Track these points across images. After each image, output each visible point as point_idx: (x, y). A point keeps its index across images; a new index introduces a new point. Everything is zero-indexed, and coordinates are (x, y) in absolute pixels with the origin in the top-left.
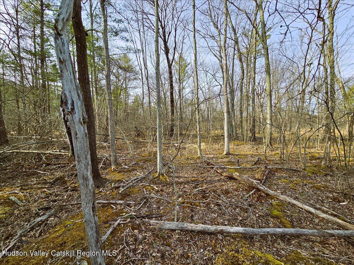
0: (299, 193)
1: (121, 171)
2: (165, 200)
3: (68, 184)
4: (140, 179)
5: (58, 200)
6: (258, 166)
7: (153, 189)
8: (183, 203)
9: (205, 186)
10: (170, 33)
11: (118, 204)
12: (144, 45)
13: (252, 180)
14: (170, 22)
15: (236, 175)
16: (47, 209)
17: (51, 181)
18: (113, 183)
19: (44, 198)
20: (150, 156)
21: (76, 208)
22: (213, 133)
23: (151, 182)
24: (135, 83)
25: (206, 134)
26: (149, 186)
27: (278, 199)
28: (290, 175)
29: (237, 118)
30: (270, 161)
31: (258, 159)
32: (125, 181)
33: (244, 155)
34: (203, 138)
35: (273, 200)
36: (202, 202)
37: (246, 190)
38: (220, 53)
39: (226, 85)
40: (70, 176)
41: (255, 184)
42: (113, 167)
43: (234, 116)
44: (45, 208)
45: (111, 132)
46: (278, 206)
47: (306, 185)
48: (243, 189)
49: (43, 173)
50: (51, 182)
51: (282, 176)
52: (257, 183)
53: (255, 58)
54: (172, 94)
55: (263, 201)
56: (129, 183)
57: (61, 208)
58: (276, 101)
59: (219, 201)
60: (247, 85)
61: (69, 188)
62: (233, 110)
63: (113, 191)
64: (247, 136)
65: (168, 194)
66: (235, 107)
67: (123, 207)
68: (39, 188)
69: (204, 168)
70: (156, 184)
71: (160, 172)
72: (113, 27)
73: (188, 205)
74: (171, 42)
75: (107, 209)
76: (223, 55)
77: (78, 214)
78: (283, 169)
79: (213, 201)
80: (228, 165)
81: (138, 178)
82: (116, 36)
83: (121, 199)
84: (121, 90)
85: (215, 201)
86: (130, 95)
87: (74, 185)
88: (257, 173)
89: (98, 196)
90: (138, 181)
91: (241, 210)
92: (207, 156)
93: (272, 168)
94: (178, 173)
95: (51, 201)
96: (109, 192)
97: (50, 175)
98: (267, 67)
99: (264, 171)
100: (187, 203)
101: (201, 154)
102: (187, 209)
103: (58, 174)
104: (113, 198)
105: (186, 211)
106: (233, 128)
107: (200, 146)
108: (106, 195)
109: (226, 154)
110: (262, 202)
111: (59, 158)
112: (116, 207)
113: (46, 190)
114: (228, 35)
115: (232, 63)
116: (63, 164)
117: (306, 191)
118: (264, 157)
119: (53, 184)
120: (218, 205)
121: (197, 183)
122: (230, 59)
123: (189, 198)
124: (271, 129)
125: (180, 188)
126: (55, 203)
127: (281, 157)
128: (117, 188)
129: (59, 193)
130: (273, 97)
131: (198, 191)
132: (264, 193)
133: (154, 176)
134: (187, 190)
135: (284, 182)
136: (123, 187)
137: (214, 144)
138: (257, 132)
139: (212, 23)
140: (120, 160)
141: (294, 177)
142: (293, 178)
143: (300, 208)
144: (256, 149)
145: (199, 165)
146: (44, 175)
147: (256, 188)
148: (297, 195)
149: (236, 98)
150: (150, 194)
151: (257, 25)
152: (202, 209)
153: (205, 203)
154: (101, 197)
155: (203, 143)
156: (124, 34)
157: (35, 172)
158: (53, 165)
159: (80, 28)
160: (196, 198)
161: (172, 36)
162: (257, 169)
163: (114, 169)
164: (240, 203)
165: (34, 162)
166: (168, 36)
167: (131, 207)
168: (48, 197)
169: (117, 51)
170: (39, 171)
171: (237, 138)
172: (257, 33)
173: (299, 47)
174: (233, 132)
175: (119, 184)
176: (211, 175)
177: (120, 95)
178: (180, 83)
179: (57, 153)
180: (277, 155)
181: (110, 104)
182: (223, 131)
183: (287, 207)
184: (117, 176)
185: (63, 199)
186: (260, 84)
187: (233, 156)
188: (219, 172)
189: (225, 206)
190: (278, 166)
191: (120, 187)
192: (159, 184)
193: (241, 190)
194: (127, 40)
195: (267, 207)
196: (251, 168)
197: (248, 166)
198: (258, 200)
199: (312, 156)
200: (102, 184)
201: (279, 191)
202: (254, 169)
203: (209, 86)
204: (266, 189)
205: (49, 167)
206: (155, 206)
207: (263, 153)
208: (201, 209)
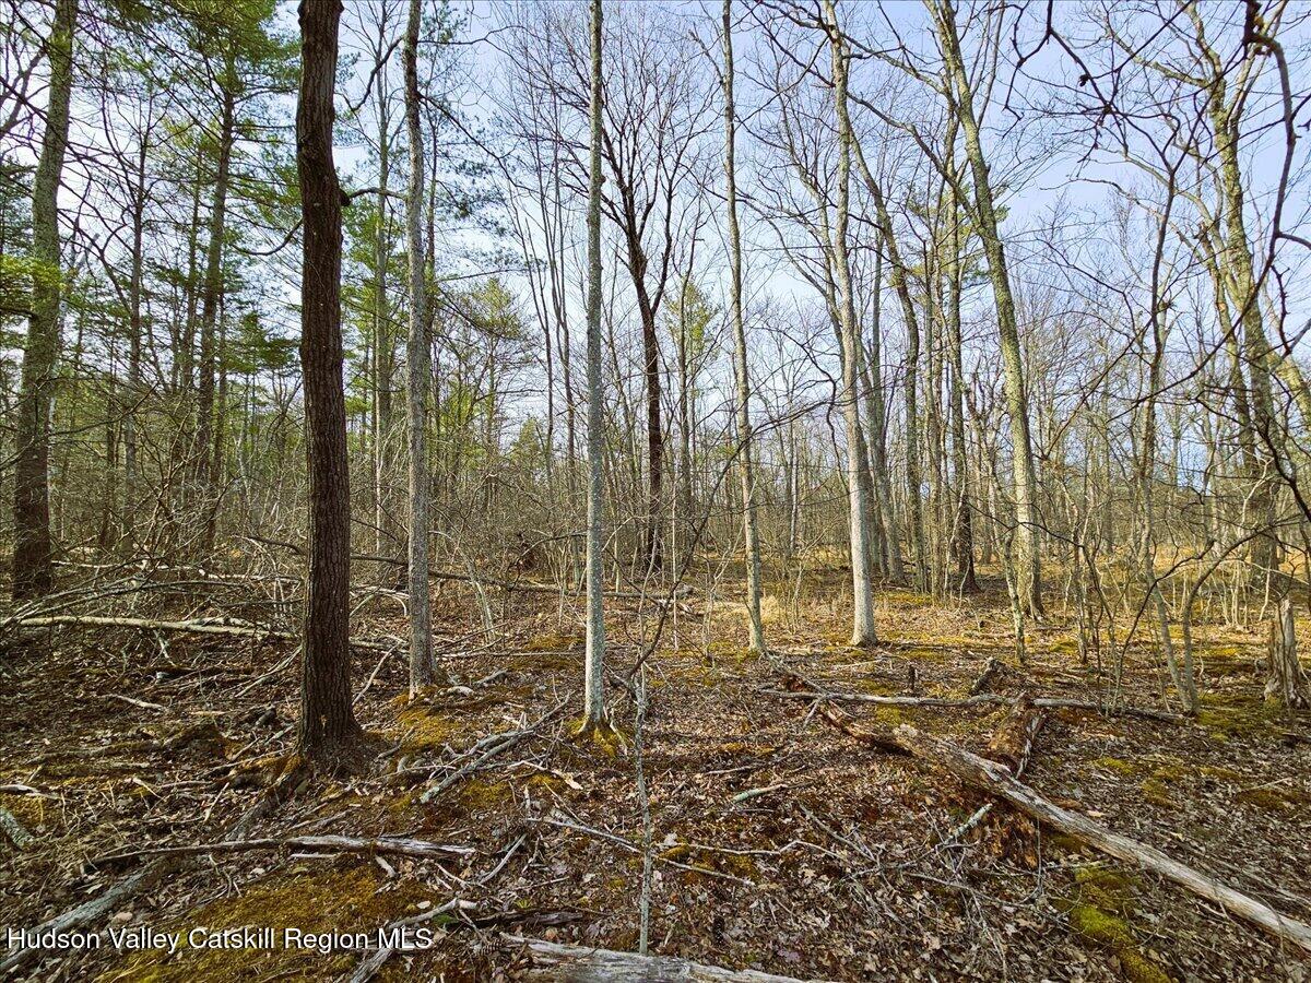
0: (1188, 825)
1: (442, 708)
2: (607, 840)
3: (229, 757)
4: (513, 741)
5: (177, 827)
6: (993, 695)
7: (562, 788)
8: (683, 857)
9: (776, 781)
10: (650, 206)
11: (405, 856)
12: (557, 247)
13: (974, 758)
14: (651, 173)
15: (905, 733)
16: (121, 866)
17: (167, 741)
18: (403, 760)
19: (122, 817)
20: (562, 645)
21: (233, 868)
22: (807, 557)
23: (557, 758)
24: (524, 378)
25: (780, 561)
26: (548, 773)
27: (1096, 850)
28: (1135, 737)
29: (898, 505)
30: (1042, 674)
31: (992, 665)
32: (450, 750)
33: (935, 648)
34: (770, 579)
35: (1075, 857)
36: (764, 856)
37: (952, 802)
38: (829, 271)
39: (853, 382)
40: (246, 720)
41: (989, 779)
42: (414, 689)
43: (888, 495)
44: (114, 862)
45: (415, 550)
46: (1101, 886)
47: (1210, 786)
48: (939, 799)
49: (146, 708)
50: (165, 748)
51: (1102, 744)
52: (995, 772)
53: (956, 286)
54: (654, 413)
55: (1030, 860)
56: (464, 762)
57: (176, 865)
58: (1046, 439)
59: (839, 854)
60: (930, 380)
61: (232, 772)
62: (882, 471)
63: (397, 795)
64: (941, 573)
65: (621, 812)
66: (890, 462)
67: (424, 870)
68: (113, 773)
69: (774, 701)
70: (574, 765)
71: (593, 714)
72: (454, 190)
73: (705, 867)
74: (655, 236)
75: (356, 879)
76: (838, 276)
77: (233, 900)
78: (1103, 711)
79: (810, 850)
80: (872, 690)
81: (507, 739)
82: (463, 216)
83: (422, 833)
84: (475, 401)
85: (820, 852)
86: (507, 419)
87: (251, 760)
88: (995, 727)
89: (336, 812)
90: (504, 750)
91: (937, 901)
92: (786, 650)
93: (1055, 707)
94: (667, 718)
95: (148, 831)
96: (382, 796)
97: (170, 717)
98: (1004, 314)
99: (1020, 719)
100: (700, 857)
101: (760, 641)
102: (696, 889)
103: (200, 714)
104: (393, 827)
105: (694, 897)
106: (885, 541)
107: (757, 607)
108: (366, 808)
109: (861, 644)
110: (1024, 866)
111: (221, 650)
112: (396, 870)
113: (139, 781)
114: (855, 210)
115: (872, 303)
116: (229, 672)
117: (1215, 815)
118: (1016, 659)
119: (170, 755)
120: (835, 872)
121: (744, 764)
122: (865, 292)
123: (708, 832)
124: (1036, 544)
125: (672, 788)
126: (162, 841)
127: (1085, 661)
128: (414, 782)
129: (187, 795)
130: (1034, 426)
131: (747, 800)
132: (1032, 819)
133: (568, 730)
134: (703, 797)
135: (1112, 768)
136: (440, 775)
137: (815, 601)
138: (979, 558)
139: (795, 171)
140: (448, 661)
141: (1153, 747)
142: (1148, 752)
143: (1206, 901)
144: (982, 624)
145: (755, 686)
146: (149, 714)
147: (996, 797)
148: (1180, 836)
149: (890, 428)
150: (545, 811)
151: (955, 174)
152: (763, 886)
153: (775, 858)
154: (344, 818)
155: (772, 598)
156: (492, 211)
157: (121, 701)
158: (191, 678)
159: (321, 178)
160: (737, 836)
161: (657, 217)
162: (993, 710)
163: (416, 695)
164: (927, 865)
165: (126, 663)
166: (645, 218)
167: (458, 873)
168: (138, 812)
169: (465, 266)
170: (133, 701)
171: (902, 581)
172: (959, 198)
173: (1116, 249)
174: (885, 556)
175: (428, 761)
176: (801, 732)
177: (470, 417)
178: (685, 377)
179: (214, 629)
180: (1069, 650)
181: (418, 444)
182: (846, 552)
183: (1145, 894)
184: (425, 729)
185: (196, 823)
186: (981, 378)
187: (892, 650)
188: (832, 717)
189: (865, 876)
190: (1079, 699)
191: (424, 776)
192: (589, 765)
193: (929, 801)
194: (502, 232)
195: (1052, 892)
196: (964, 706)
197: (954, 696)
198: (1007, 855)
199: (1216, 658)
200: (359, 761)
201: (1100, 814)
202: (981, 710)
203: (791, 385)
204: (1038, 801)
205: (175, 684)
206: (560, 868)
207: (1009, 643)
208: (759, 888)
